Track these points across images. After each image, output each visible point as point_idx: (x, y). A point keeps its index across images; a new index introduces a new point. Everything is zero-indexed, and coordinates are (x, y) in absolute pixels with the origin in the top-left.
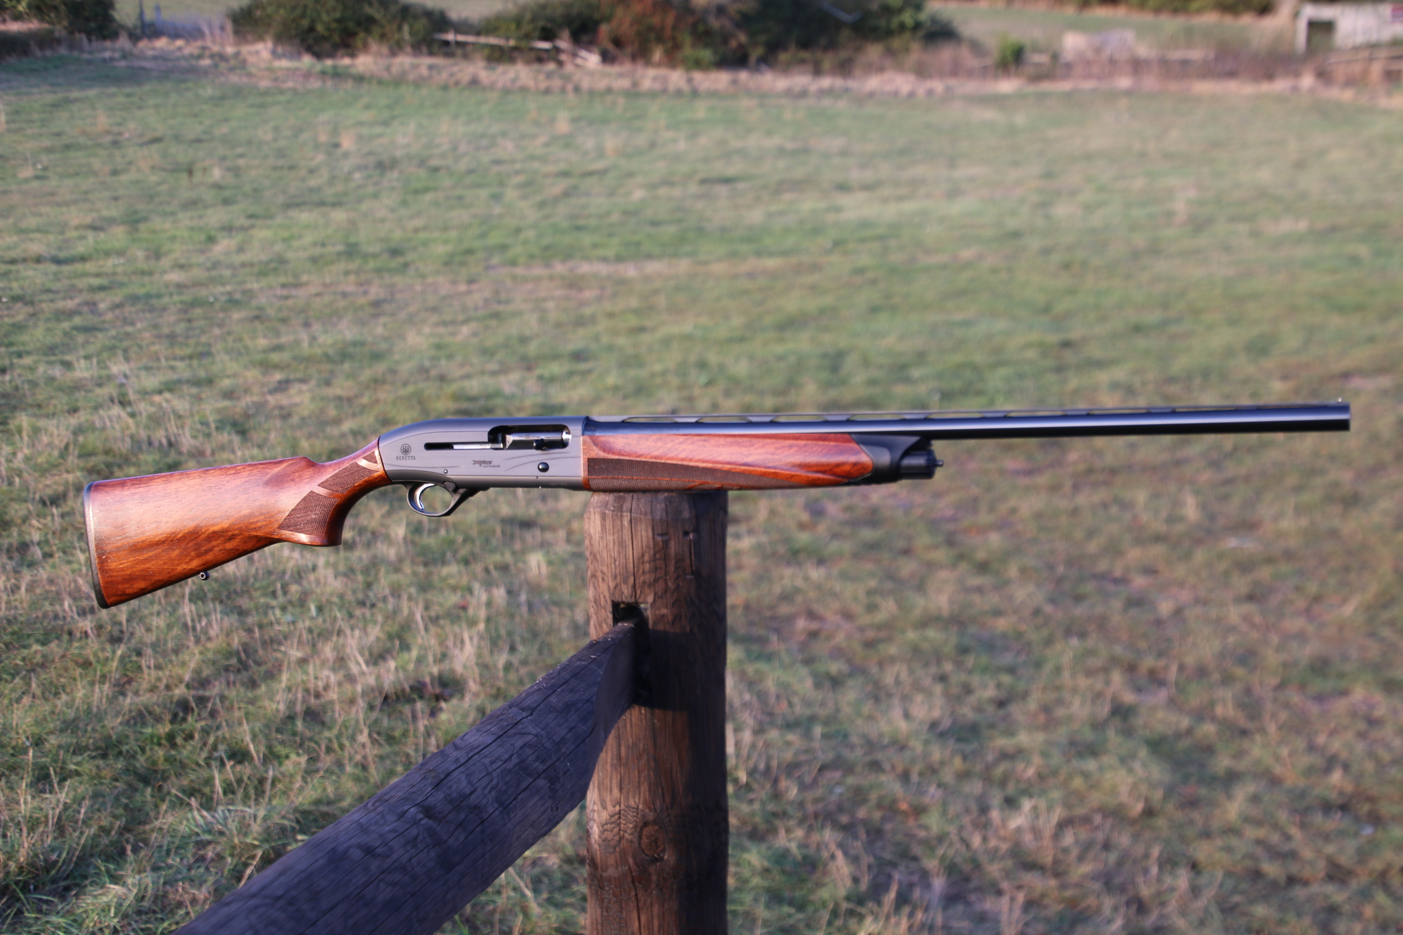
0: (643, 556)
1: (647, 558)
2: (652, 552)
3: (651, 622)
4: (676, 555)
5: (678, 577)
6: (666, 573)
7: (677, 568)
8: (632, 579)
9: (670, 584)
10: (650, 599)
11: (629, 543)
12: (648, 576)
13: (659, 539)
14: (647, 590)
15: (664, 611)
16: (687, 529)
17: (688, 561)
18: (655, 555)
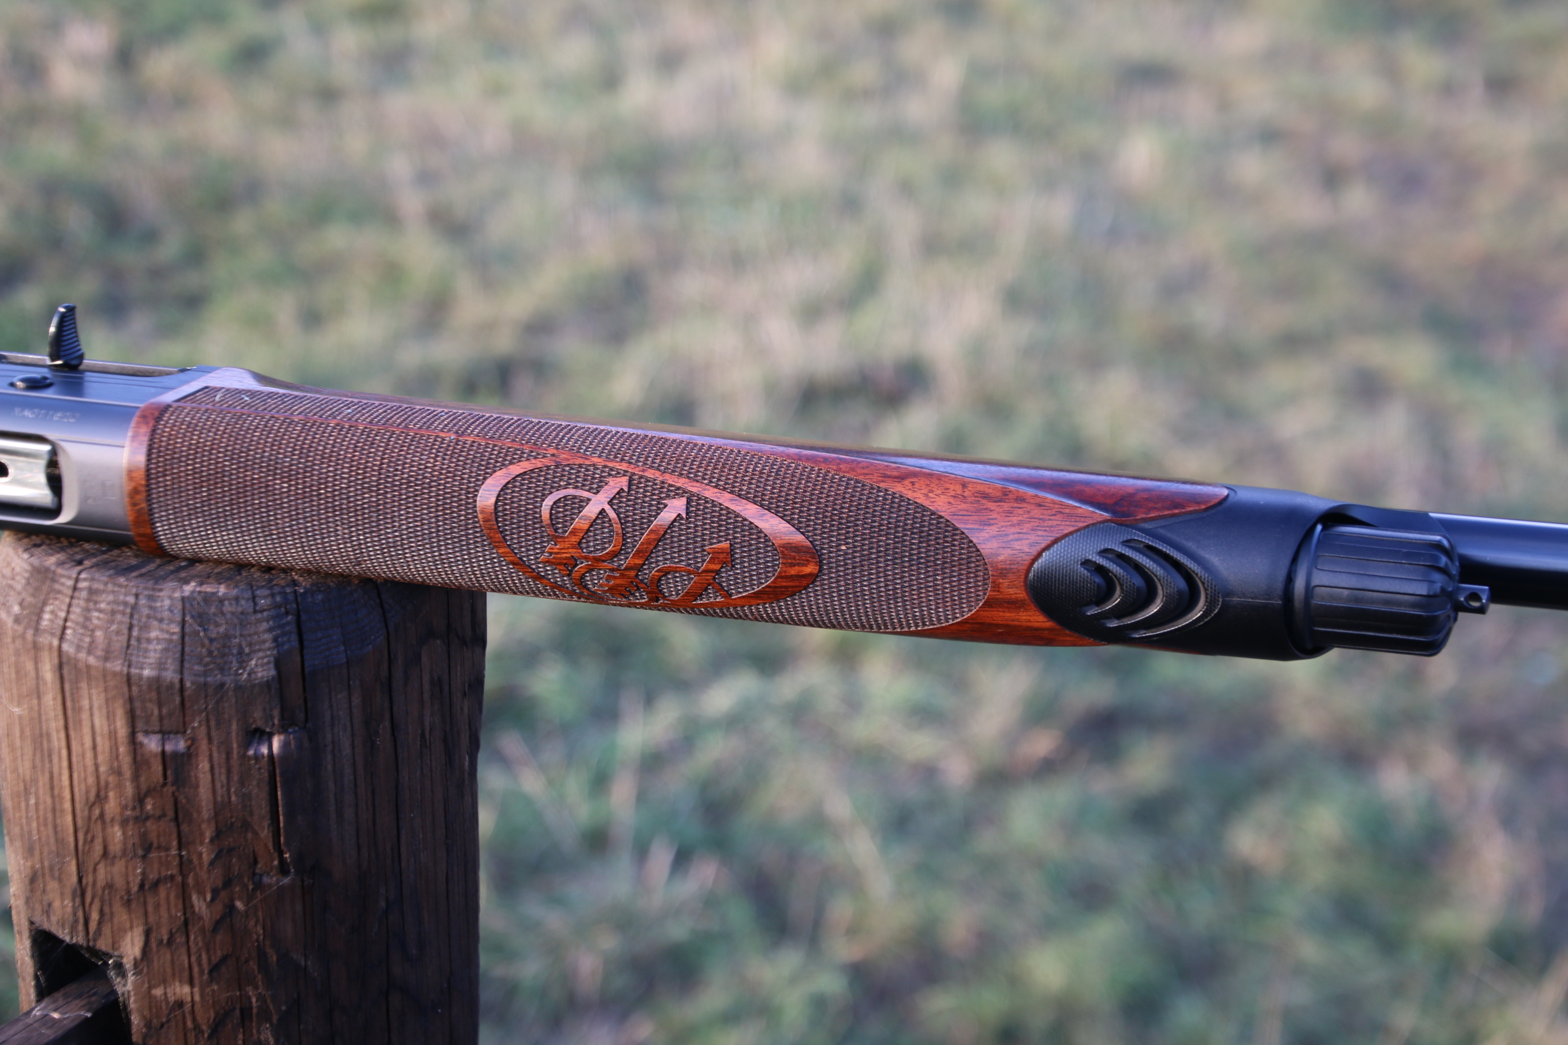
0: (100, 798)
1: (112, 806)
2: (129, 789)
3: (135, 1019)
4: (219, 809)
5: (228, 883)
6: (184, 866)
7: (221, 855)
8: (73, 867)
9: (199, 904)
10: (131, 948)
11: (58, 740)
12: (119, 867)
13: (152, 744)
14: (121, 916)
15: (182, 991)
16: (257, 717)
17: (265, 833)
18: (140, 800)
